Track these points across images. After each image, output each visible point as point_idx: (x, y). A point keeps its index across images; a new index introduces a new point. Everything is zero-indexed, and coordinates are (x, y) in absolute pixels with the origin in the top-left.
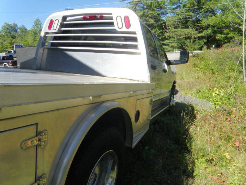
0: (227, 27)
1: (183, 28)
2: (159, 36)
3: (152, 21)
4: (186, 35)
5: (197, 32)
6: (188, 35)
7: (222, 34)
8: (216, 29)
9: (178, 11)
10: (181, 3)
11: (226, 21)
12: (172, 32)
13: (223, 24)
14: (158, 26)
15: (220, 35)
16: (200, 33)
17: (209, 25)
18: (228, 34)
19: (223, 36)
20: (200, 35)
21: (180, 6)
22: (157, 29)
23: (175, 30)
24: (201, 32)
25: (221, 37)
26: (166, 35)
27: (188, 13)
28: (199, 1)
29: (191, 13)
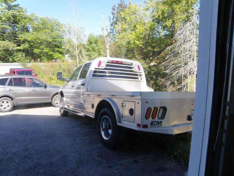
0: (41, 43)
4: (4, 47)
5: (15, 45)
6: (7, 47)
7: (38, 49)
8: (32, 44)
11: (41, 39)
13: (39, 41)
15: (36, 50)
16: (17, 46)
17: (25, 40)
18: (44, 49)
19: (39, 50)
20: (19, 48)
24: (19, 45)
25: (38, 51)
27: (4, 26)
28: (14, 17)
29: (7, 27)
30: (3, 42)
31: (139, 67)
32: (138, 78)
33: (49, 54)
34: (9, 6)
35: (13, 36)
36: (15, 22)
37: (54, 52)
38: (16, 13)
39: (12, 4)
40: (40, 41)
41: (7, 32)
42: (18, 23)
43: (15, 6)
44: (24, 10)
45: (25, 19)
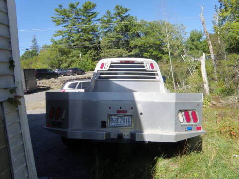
0: (151, 47)
1: (116, 48)
2: (94, 56)
3: (87, 43)
4: (119, 54)
5: (127, 52)
7: (147, 53)
8: (142, 48)
9: (109, 34)
10: (112, 27)
11: (149, 42)
12: (106, 52)
14: (93, 47)
16: (129, 52)
17: (137, 45)
18: (153, 52)
20: (130, 53)
21: (110, 30)
22: (92, 50)
23: (108, 50)
24: (131, 51)
26: (101, 54)
27: (118, 36)
28: (126, 26)
29: (121, 36)
30: (118, 50)
31: (152, 65)
32: (155, 78)
33: (159, 56)
34: (122, 18)
35: (126, 43)
36: (128, 31)
37: (164, 54)
38: (126, 22)
39: (125, 15)
40: (149, 45)
41: (121, 41)
42: (129, 31)
43: (127, 17)
44: (134, 19)
45: (135, 26)
